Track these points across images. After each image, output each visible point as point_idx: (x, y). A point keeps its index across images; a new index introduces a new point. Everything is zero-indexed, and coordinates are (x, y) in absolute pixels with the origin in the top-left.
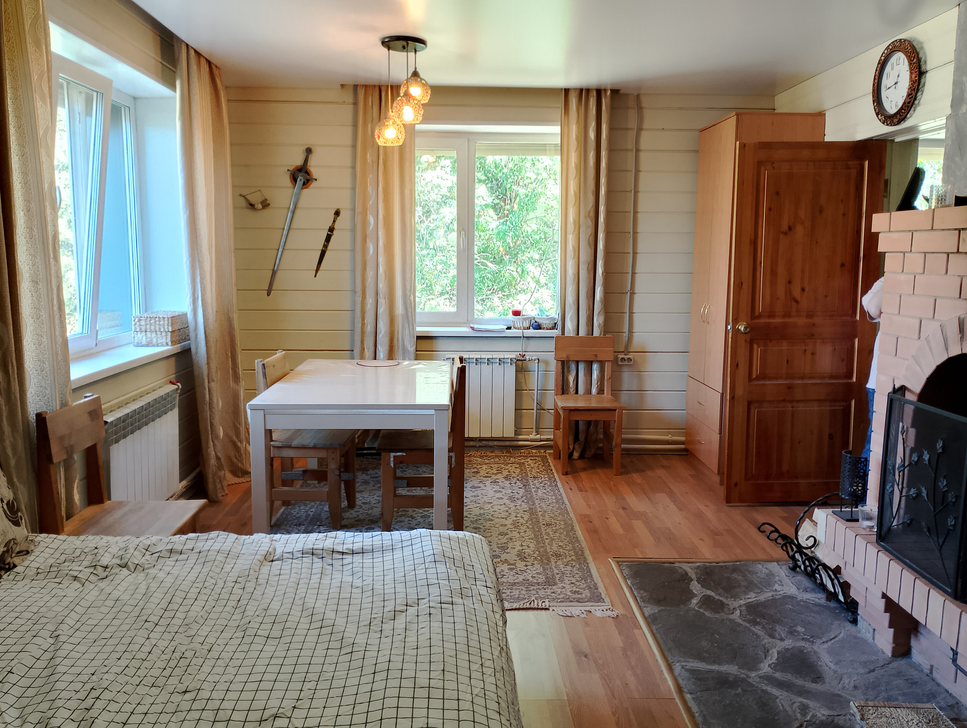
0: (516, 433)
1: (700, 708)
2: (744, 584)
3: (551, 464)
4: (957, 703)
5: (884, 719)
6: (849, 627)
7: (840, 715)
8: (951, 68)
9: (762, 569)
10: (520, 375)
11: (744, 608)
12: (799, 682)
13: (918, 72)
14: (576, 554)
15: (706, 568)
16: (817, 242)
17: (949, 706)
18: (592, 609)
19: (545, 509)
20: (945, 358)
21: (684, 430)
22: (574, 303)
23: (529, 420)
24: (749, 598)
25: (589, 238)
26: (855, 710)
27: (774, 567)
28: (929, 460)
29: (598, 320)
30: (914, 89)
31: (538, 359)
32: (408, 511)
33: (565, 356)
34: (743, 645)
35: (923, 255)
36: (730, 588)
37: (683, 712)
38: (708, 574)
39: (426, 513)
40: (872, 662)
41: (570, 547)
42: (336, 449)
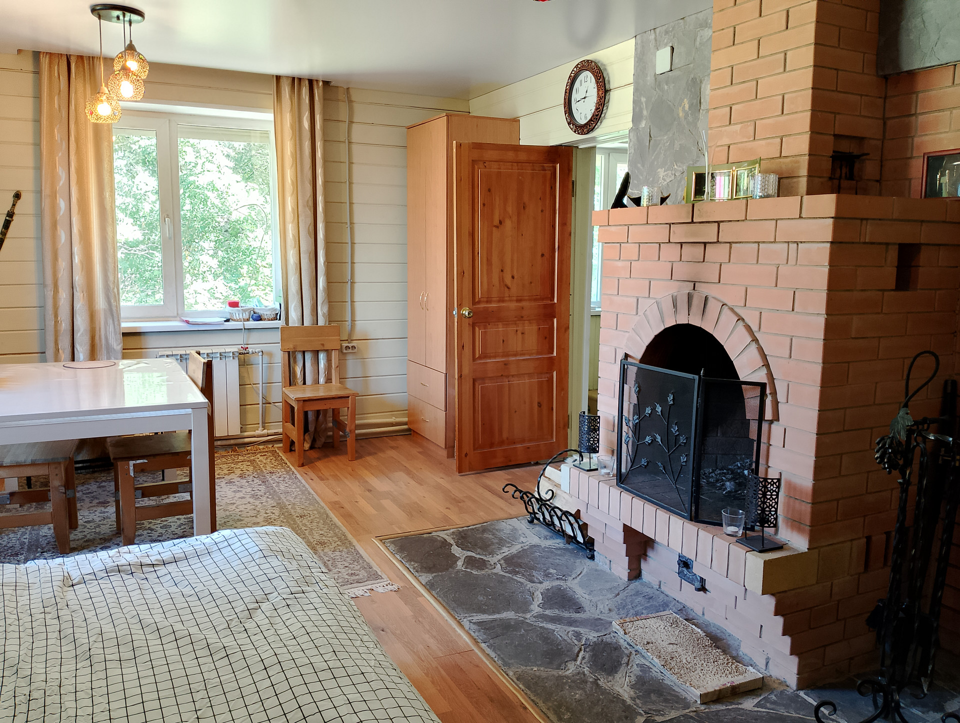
0: (242, 430)
1: (496, 653)
2: (495, 541)
3: (283, 458)
4: (684, 607)
5: (640, 630)
6: (588, 562)
7: (606, 635)
8: (631, 89)
9: (506, 527)
10: (242, 369)
11: (502, 562)
12: (566, 614)
13: (604, 90)
14: (340, 539)
15: (460, 532)
16: (522, 235)
17: (679, 610)
18: (374, 587)
19: (293, 501)
20: (662, 328)
21: (407, 412)
22: (297, 292)
23: (255, 415)
24: (503, 553)
25: (309, 228)
26: (618, 627)
27: (514, 522)
28: (661, 411)
29: (322, 310)
30: (601, 104)
31: (262, 352)
32: (143, 524)
33: (291, 346)
34: (512, 593)
35: (638, 245)
36: (486, 547)
37: (485, 660)
38: (464, 538)
39: (165, 523)
40: (615, 588)
41: (331, 534)
42: (59, 463)
